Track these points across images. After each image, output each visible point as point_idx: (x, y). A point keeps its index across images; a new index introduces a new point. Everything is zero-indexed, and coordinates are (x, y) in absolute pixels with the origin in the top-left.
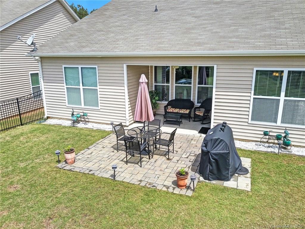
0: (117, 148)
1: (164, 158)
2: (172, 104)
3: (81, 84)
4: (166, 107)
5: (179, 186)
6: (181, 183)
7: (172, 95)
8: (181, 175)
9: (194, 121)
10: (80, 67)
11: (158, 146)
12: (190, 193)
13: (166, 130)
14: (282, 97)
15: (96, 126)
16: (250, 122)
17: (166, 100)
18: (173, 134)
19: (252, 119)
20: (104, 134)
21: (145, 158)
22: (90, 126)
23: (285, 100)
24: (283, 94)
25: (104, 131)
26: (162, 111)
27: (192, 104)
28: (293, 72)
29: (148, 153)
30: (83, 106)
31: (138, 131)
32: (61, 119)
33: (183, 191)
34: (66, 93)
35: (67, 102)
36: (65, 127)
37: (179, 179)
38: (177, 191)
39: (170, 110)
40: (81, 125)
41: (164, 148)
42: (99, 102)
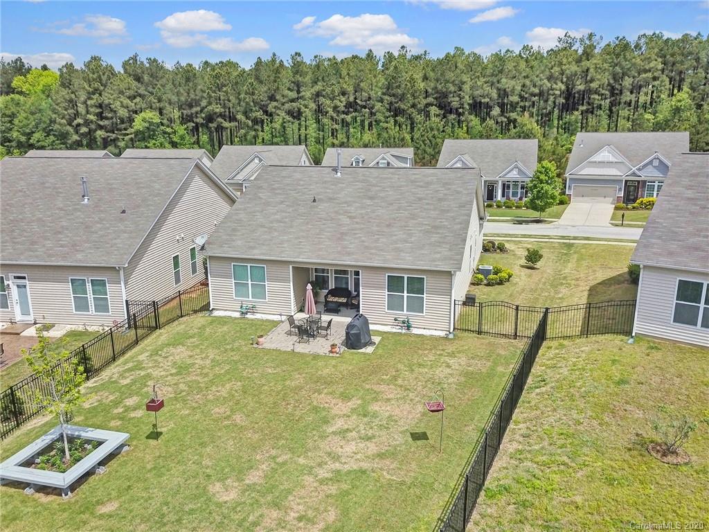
0: (289, 333)
1: (324, 339)
2: (332, 292)
3: (250, 280)
4: (326, 297)
5: (332, 352)
6: (334, 350)
7: (332, 284)
8: (333, 346)
9: (351, 309)
10: (249, 265)
11: (320, 331)
12: (338, 355)
13: (326, 318)
14: (405, 294)
15: (265, 317)
16: (386, 311)
17: (326, 289)
18: (330, 322)
19: (388, 309)
20: (275, 324)
21: (311, 339)
22: (258, 316)
23: (407, 296)
24: (405, 292)
25: (273, 321)
26: (322, 299)
27: (350, 293)
28: (411, 277)
29: (313, 336)
30: (250, 299)
31: (305, 322)
32: (226, 310)
33: (335, 355)
34: (234, 287)
35: (234, 295)
36: (236, 318)
37: (332, 348)
38: (331, 355)
39: (331, 299)
40: (249, 316)
41: (324, 332)
42: (267, 295)
